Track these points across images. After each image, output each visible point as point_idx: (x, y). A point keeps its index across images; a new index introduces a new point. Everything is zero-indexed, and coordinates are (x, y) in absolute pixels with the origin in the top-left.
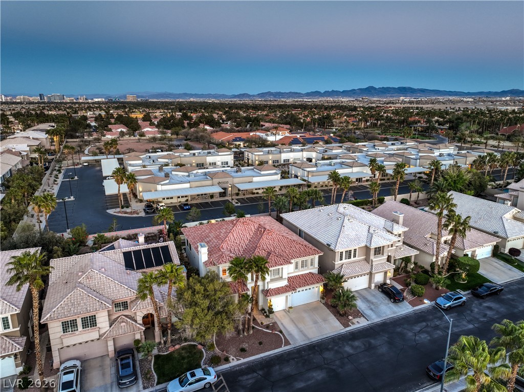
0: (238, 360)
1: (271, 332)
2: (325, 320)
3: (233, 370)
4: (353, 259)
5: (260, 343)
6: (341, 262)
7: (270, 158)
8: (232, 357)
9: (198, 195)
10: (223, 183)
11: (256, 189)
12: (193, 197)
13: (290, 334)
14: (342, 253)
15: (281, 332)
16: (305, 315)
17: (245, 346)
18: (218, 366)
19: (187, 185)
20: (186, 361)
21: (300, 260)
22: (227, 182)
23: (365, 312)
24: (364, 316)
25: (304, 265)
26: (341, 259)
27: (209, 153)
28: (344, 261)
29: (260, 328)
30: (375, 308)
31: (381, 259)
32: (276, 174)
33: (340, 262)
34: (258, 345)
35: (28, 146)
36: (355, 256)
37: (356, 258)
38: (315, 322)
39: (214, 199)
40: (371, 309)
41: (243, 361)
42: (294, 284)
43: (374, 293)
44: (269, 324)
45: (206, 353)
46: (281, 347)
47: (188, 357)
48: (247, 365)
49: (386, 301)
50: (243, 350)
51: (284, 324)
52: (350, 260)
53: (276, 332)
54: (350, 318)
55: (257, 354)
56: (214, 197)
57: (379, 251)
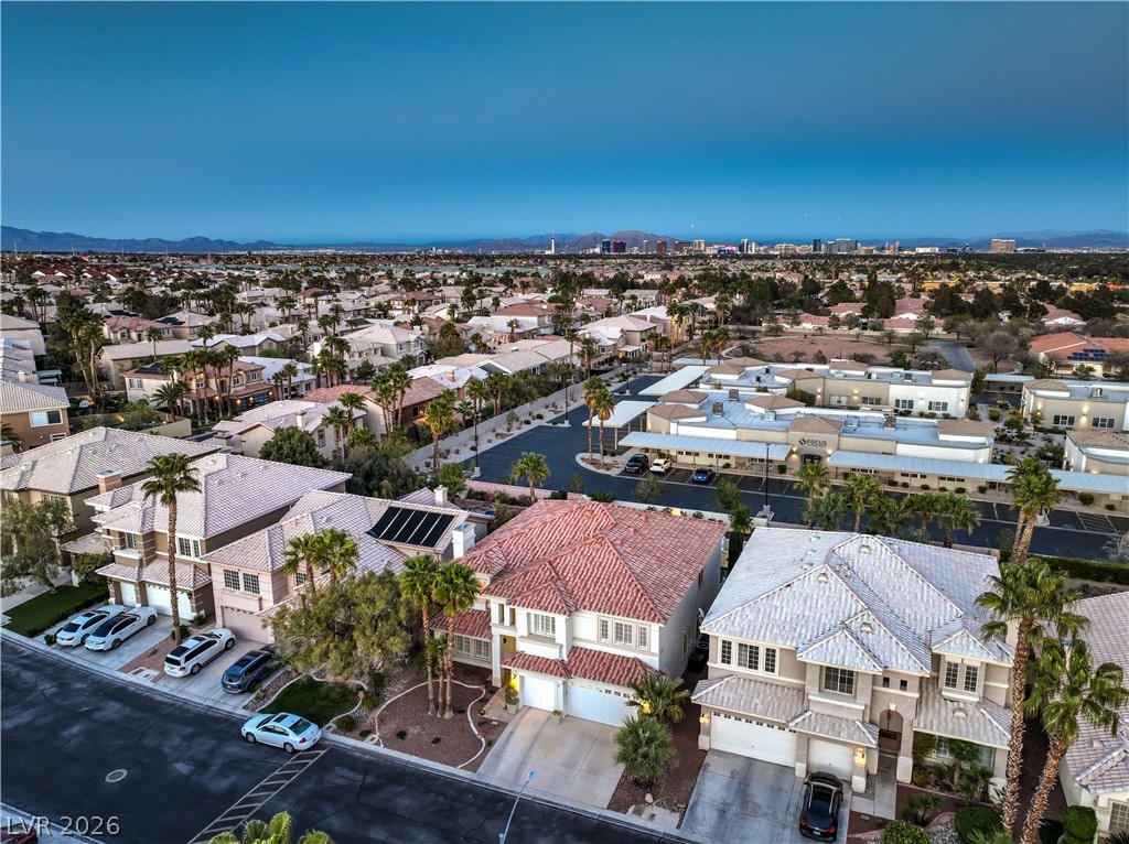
0: (378, 744)
1: (476, 733)
2: (593, 772)
3: (350, 753)
4: (761, 672)
5: (437, 741)
6: (725, 666)
7: (1085, 409)
8: (376, 736)
9: (752, 459)
10: (814, 442)
11: (903, 475)
12: (741, 462)
13: (498, 757)
14: (727, 645)
15: (490, 744)
16: (571, 741)
17: (413, 731)
18: (345, 735)
19: (731, 434)
20: (323, 703)
21: (613, 620)
22: (824, 444)
23: (699, 808)
24: (683, 815)
25: (622, 634)
26: (726, 659)
27: (908, 376)
28: (733, 667)
29: (469, 718)
30: (736, 815)
31: (842, 707)
32: (981, 446)
33: (720, 665)
34: (430, 741)
35: (622, 330)
36: (770, 667)
37: (775, 676)
38: (570, 764)
39: (787, 477)
40: (722, 813)
41: (382, 750)
42: (577, 665)
43: (786, 786)
44: (492, 720)
45: (359, 709)
46: (455, 766)
47: (333, 701)
48: (374, 759)
49: (790, 819)
50: (402, 735)
51: (515, 734)
52: (752, 672)
53: (483, 739)
54: (649, 798)
55: (411, 753)
56: (788, 471)
57: (840, 680)
